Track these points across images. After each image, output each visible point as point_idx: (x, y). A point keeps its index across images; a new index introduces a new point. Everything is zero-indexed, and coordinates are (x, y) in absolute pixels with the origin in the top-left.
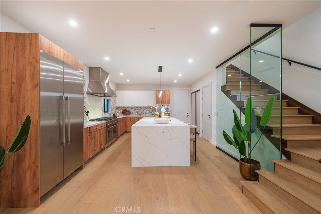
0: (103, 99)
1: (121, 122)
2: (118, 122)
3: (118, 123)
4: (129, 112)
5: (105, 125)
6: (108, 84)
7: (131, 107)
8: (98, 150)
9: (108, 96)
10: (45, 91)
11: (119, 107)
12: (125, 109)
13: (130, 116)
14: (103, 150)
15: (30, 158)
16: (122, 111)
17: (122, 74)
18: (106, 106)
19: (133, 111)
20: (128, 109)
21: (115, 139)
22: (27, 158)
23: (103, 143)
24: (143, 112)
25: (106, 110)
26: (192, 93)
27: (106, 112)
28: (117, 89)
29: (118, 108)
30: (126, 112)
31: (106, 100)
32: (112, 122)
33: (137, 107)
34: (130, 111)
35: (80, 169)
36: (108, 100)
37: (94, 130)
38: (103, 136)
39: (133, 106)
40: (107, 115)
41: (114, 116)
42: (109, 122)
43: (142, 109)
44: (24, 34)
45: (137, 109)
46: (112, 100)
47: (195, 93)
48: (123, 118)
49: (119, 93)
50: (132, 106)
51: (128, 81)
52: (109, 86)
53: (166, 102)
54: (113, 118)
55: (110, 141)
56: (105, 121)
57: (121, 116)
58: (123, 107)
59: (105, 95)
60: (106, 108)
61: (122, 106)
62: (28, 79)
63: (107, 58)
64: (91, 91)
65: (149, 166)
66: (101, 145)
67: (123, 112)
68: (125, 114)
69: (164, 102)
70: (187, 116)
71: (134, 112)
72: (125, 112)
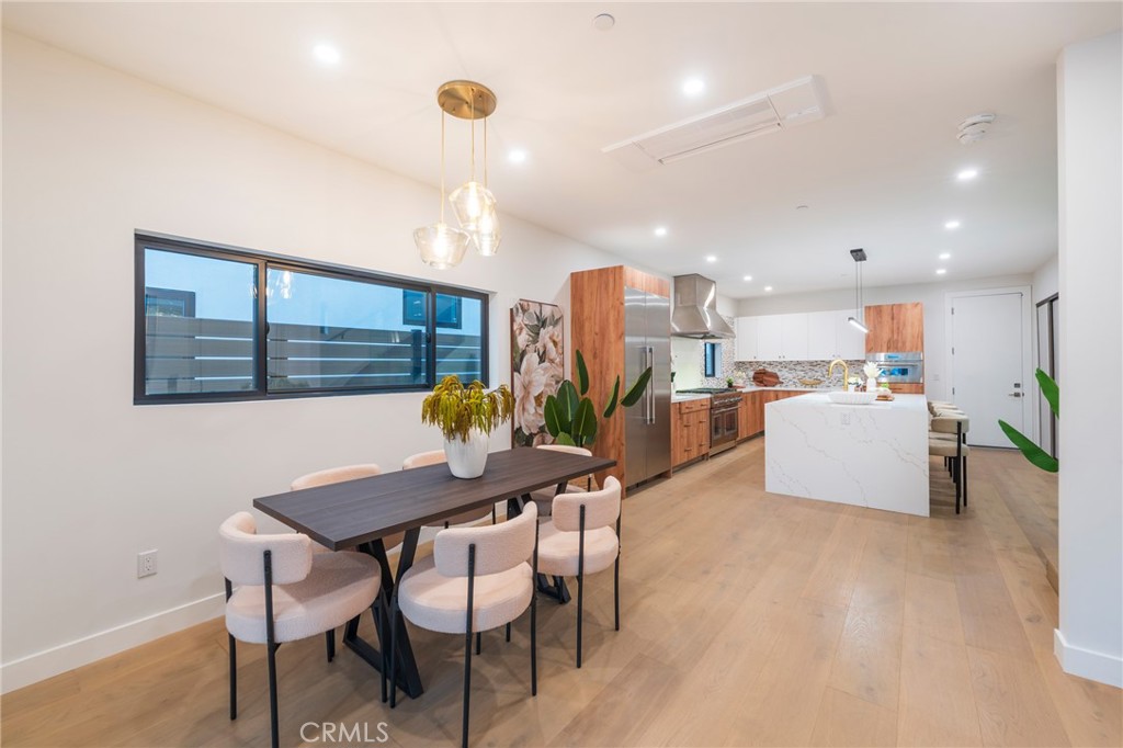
0: (702, 342)
1: (749, 403)
2: (739, 401)
3: (739, 405)
4: (775, 376)
5: (709, 403)
6: (713, 306)
7: (781, 363)
8: (694, 454)
9: (713, 337)
10: (632, 335)
11: (743, 363)
12: (761, 368)
13: (777, 388)
14: (704, 458)
15: (614, 433)
16: (751, 374)
17: (748, 278)
18: (709, 360)
19: (787, 375)
20: (769, 369)
21: (732, 443)
22: (611, 431)
23: (706, 442)
24: (822, 379)
25: (709, 372)
26: (1039, 305)
27: (709, 376)
28: (739, 314)
29: (740, 365)
30: (766, 378)
31: (708, 346)
32: (725, 398)
33: (799, 363)
34: (779, 374)
35: (663, 476)
36: (713, 346)
37: (687, 411)
38: (705, 427)
39: (788, 359)
40: (712, 384)
41: (730, 385)
42: (716, 398)
43: (816, 368)
44: (608, 269)
45: (798, 367)
46: (724, 345)
47: (1046, 305)
48: (753, 392)
49: (743, 326)
50: (782, 360)
51: (768, 289)
52: (717, 313)
53: (908, 345)
54: (726, 390)
55: (718, 443)
56: (709, 396)
57: (751, 388)
58: (757, 362)
59: (705, 336)
60: (709, 366)
61: (753, 360)
62: (612, 327)
63: (711, 259)
64: (678, 330)
65: (807, 496)
66: (701, 445)
67: (754, 378)
68: (761, 382)
69: (900, 344)
70: (1017, 395)
71: (791, 376)
72: (762, 377)
